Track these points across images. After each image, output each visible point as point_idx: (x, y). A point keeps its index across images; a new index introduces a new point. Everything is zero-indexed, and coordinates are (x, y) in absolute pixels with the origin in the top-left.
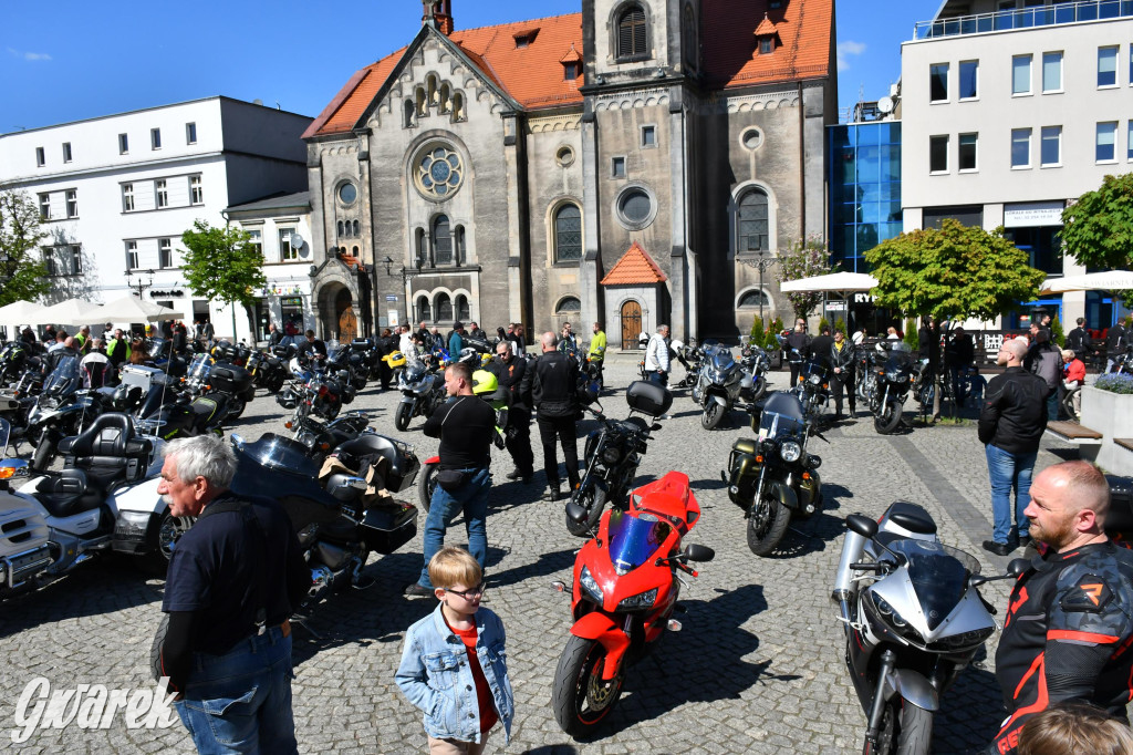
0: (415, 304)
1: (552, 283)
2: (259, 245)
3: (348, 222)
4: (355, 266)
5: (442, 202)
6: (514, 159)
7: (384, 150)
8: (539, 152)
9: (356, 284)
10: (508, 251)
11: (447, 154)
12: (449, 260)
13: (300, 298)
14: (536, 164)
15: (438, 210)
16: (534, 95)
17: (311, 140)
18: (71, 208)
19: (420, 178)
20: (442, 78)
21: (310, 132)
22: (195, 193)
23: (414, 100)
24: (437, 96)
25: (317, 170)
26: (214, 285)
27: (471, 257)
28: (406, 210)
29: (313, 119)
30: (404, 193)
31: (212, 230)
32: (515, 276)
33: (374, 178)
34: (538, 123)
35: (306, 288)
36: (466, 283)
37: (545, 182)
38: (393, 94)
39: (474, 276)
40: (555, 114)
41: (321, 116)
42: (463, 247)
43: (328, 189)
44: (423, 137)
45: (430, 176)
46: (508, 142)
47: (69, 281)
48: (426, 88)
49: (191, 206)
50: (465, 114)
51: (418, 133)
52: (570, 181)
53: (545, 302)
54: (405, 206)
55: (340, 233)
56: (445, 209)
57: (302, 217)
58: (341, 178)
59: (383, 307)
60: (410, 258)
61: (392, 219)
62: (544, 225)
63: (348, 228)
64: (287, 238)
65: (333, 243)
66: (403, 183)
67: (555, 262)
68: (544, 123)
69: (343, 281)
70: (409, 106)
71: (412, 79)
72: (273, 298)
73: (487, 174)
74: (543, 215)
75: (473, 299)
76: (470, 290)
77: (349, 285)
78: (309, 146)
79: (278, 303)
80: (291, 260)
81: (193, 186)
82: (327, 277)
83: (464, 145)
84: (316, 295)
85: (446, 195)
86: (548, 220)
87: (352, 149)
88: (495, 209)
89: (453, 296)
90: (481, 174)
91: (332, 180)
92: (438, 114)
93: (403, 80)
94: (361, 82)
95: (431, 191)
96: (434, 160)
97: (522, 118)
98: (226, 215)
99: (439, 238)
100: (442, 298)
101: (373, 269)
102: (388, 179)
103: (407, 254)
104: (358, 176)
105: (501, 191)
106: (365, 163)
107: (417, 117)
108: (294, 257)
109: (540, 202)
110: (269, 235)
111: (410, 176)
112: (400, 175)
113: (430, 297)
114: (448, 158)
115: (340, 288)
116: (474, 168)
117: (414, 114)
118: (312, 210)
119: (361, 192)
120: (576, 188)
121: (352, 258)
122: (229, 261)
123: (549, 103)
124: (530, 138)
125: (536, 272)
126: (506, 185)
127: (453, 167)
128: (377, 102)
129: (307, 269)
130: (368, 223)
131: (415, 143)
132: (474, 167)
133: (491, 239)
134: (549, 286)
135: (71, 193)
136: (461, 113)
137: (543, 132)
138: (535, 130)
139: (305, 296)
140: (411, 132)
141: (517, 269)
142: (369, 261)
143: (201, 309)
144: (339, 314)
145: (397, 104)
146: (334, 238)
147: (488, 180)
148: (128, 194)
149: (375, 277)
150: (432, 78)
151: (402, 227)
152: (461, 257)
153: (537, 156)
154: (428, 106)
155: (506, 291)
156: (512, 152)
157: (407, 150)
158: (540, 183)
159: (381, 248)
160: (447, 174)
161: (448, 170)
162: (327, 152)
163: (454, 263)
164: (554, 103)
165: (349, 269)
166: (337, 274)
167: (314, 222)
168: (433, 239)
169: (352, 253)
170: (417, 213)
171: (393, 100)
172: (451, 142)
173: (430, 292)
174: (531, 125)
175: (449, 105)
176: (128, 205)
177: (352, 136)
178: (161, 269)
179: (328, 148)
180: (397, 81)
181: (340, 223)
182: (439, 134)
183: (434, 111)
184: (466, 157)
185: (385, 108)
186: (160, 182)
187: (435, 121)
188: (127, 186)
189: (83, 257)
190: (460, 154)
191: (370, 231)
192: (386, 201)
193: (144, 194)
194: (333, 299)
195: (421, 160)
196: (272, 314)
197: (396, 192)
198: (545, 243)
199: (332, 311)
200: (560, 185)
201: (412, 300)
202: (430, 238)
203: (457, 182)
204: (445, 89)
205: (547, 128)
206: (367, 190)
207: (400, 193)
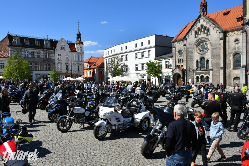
0: (195, 78)
1: (232, 73)
2: (161, 65)
3: (181, 60)
4: (182, 69)
6: (222, 43)
7: (189, 43)
8: (229, 41)
9: (182, 73)
10: (220, 65)
11: (205, 43)
12: (205, 68)
13: (169, 76)
14: (228, 44)
15: (202, 56)
16: (229, 27)
17: (173, 42)
18: (126, 58)
19: (198, 49)
20: (204, 26)
21: (173, 40)
22: (149, 55)
23: (197, 31)
24: (203, 30)
25: (174, 48)
26: (152, 73)
27: (210, 67)
28: (194, 56)
29: (174, 38)
30: (194, 53)
31: (152, 62)
32: (222, 72)
33: (187, 50)
34: (229, 34)
35: (171, 74)
36: (209, 73)
37: (231, 48)
38: (192, 30)
39: (211, 72)
40: (233, 31)
41: (175, 37)
42: (208, 65)
43: (176, 52)
44: (199, 39)
45: (200, 48)
46: (221, 39)
47: (125, 72)
48: (200, 28)
49: (148, 57)
50: (210, 33)
52: (238, 47)
53: (230, 78)
54: (194, 55)
55: (179, 62)
56: (204, 56)
57: (171, 59)
58: (179, 50)
59: (188, 79)
60: (195, 67)
61: (191, 59)
62: (230, 59)
63: (181, 61)
64: (167, 63)
65: (177, 64)
66: (194, 50)
67: (233, 68)
68: (231, 34)
69: (179, 73)
70: (196, 33)
71: (197, 27)
72: (164, 76)
73: (215, 47)
74: (230, 56)
75: (210, 77)
76: (209, 75)
77: (180, 73)
78: (173, 43)
79: (165, 77)
80: (168, 68)
81: (149, 53)
82: (175, 72)
83: (209, 41)
84: (173, 76)
85: (204, 53)
86: (231, 58)
87: (182, 43)
88: (217, 55)
89: (205, 76)
90: (213, 47)
91: (177, 50)
92: (203, 34)
93: (195, 27)
94: (185, 28)
95: (200, 52)
96: (201, 45)
97: (225, 33)
98: (155, 59)
99: (202, 63)
100: (202, 77)
101: (186, 70)
103: (194, 66)
104: (183, 49)
105: (218, 51)
106: (185, 46)
107: (198, 35)
108: (168, 67)
109: (229, 53)
110: (163, 63)
111: (195, 49)
112: (193, 48)
113: (199, 76)
115: (178, 74)
117: (197, 34)
118: (173, 57)
119: (184, 53)
120: (240, 49)
121: (181, 68)
122: (155, 68)
123: (233, 29)
124: (227, 38)
125: (227, 71)
126: (220, 49)
127: (206, 46)
128: (188, 32)
129: (171, 70)
130: (185, 60)
131: (197, 41)
133: (216, 62)
134: (231, 74)
135: (126, 55)
136: (209, 33)
137: (231, 36)
138: (228, 36)
139: (170, 76)
140: (196, 39)
141: (222, 70)
142: (185, 68)
143: (149, 78)
144: (178, 80)
145: (193, 33)
146: (177, 63)
147: (215, 48)
148: (137, 55)
149: (186, 72)
150: (202, 26)
151: (193, 60)
152: (207, 67)
153: (229, 42)
154: (201, 32)
155: (219, 75)
156: (222, 41)
157: (195, 43)
158: (229, 48)
159: (188, 65)
160: (204, 48)
161: (205, 47)
162: (176, 44)
163: (206, 68)
164: (234, 28)
165: (180, 70)
166: (178, 71)
167: (173, 60)
168: (201, 63)
169: (181, 66)
170: (197, 57)
171: (192, 32)
172: (206, 40)
173: (199, 75)
174: (227, 34)
175: (206, 32)
176: (136, 57)
177: (182, 40)
178: (142, 70)
179: (177, 43)
180: (193, 27)
181: (179, 60)
183: (202, 33)
184: (209, 43)
185: (190, 34)
186: (142, 53)
187: (202, 36)
188: (136, 54)
189: (128, 68)
190: (208, 43)
192: (190, 54)
193: (139, 55)
194: (177, 76)
195: (198, 45)
196: (163, 80)
197: (192, 52)
198: (230, 63)
199: (176, 79)
200: (235, 49)
201: (195, 77)
202: (200, 63)
203: (207, 49)
204: (205, 28)
205: (232, 35)
206: (185, 52)
207: (193, 53)
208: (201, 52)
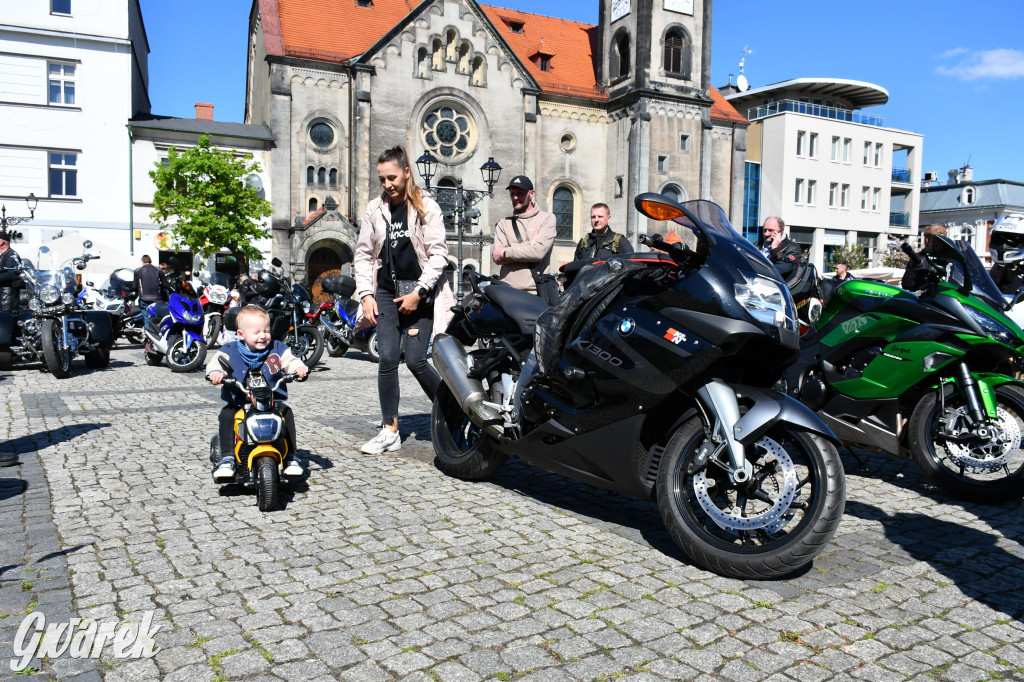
3: (322, 169)
5: (453, 165)
6: (534, 137)
7: (389, 96)
8: (545, 133)
11: (457, 115)
15: (449, 173)
19: (424, 135)
23: (429, 50)
27: (483, 227)
36: (477, 253)
38: (405, 37)
39: (485, 247)
40: (561, 102)
48: (444, 41)
50: (485, 80)
51: (433, 87)
52: (571, 166)
55: (310, 180)
56: (457, 173)
65: (301, 192)
68: (552, 107)
73: (504, 145)
74: (546, 194)
78: (273, 66)
82: (319, 233)
85: (454, 160)
86: (550, 201)
90: (498, 145)
92: (456, 73)
93: (418, 26)
95: (436, 151)
102: (392, 129)
107: (430, 69)
112: (408, 128)
114: (456, 120)
116: (491, 137)
118: (274, 145)
120: (576, 174)
123: (556, 90)
124: (538, 118)
126: (525, 160)
127: (461, 131)
128: (386, 40)
132: (491, 135)
136: (479, 78)
137: (551, 115)
138: (544, 113)
140: (423, 84)
147: (504, 151)
150: (451, 32)
153: (542, 135)
156: (531, 129)
158: (545, 161)
160: (454, 137)
161: (456, 133)
164: (562, 91)
171: (404, 42)
172: (467, 105)
174: (541, 107)
177: (352, 70)
180: (412, 25)
181: (311, 168)
182: (455, 93)
183: (451, 68)
184: (481, 123)
185: (393, 49)
187: (453, 79)
191: (367, 184)
200: (563, 169)
205: (554, 114)
208: (439, 151)
